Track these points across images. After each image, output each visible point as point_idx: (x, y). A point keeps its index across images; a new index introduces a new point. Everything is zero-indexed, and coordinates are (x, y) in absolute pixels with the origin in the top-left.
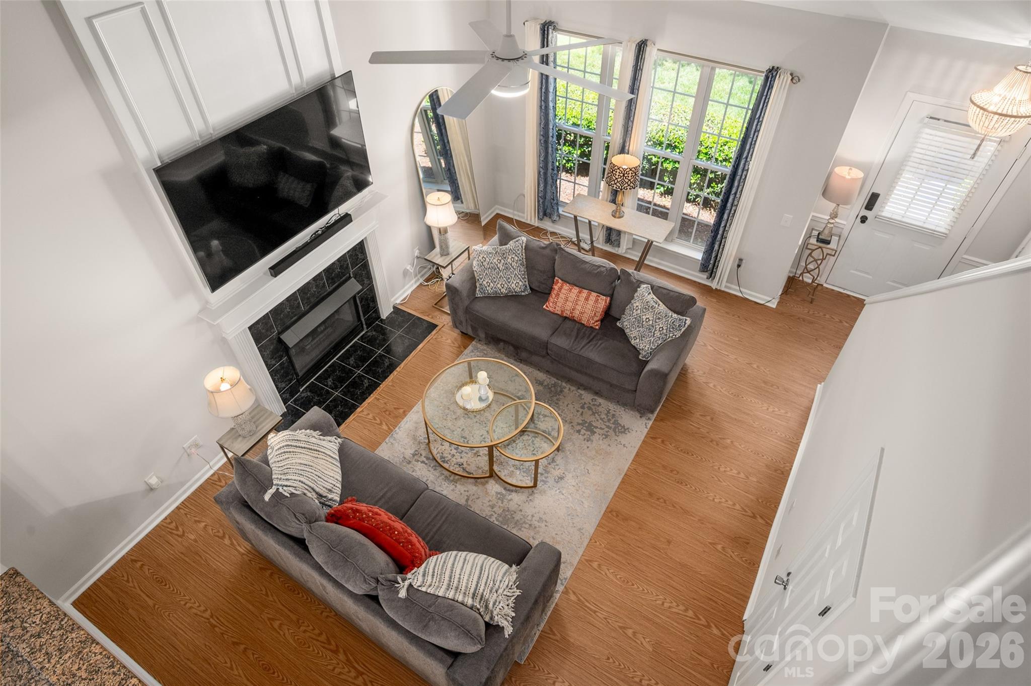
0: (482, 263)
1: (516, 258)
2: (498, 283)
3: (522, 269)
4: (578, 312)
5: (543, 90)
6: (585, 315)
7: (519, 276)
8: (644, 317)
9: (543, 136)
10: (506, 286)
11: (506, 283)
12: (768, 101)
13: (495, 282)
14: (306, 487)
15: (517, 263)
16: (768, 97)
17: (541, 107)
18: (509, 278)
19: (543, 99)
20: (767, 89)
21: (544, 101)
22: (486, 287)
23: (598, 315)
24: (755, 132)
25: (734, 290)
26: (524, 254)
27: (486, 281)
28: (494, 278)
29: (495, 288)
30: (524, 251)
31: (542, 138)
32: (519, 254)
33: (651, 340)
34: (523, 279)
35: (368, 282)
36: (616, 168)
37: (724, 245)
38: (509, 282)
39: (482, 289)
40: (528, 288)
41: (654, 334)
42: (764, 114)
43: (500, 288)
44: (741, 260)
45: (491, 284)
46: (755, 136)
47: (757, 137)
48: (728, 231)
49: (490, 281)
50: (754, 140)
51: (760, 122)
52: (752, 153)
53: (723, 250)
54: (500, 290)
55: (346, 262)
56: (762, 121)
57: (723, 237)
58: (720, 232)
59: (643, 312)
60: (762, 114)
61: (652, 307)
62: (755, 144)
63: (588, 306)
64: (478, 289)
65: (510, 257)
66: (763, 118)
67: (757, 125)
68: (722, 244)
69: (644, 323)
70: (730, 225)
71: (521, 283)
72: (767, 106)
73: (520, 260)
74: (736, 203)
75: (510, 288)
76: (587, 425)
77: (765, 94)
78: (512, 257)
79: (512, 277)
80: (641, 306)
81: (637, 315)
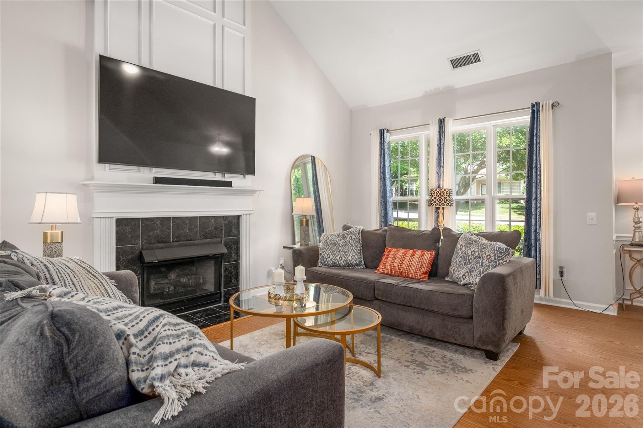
0: (326, 241)
1: (354, 237)
2: (337, 256)
3: (359, 246)
4: (405, 266)
5: (382, 166)
6: (412, 267)
7: (355, 251)
8: (469, 251)
9: (382, 197)
10: (344, 258)
11: (344, 256)
12: (540, 121)
13: (335, 255)
14: (48, 276)
15: (354, 241)
16: (538, 118)
17: (381, 178)
18: (346, 252)
19: (382, 172)
20: (536, 113)
21: (382, 173)
22: (327, 259)
23: (425, 266)
24: (536, 145)
25: (565, 303)
26: (360, 236)
27: (327, 253)
28: (334, 251)
29: (334, 259)
30: (360, 233)
31: (382, 199)
32: (356, 234)
33: (480, 271)
34: (359, 253)
35: (236, 258)
36: (434, 190)
37: (540, 248)
38: (346, 255)
39: (323, 260)
40: (363, 263)
41: (482, 263)
42: (540, 130)
43: (339, 260)
44: (561, 268)
45: (331, 256)
46: (538, 147)
47: (539, 147)
48: (539, 233)
49: (330, 254)
50: (538, 150)
51: (538, 136)
52: (540, 161)
53: (540, 253)
54: (338, 261)
55: (221, 227)
56: (540, 135)
57: (537, 240)
58: (533, 237)
59: (468, 247)
60: (538, 130)
61: (475, 241)
62: (539, 153)
63: (414, 259)
64: (319, 261)
65: (349, 237)
66: (540, 133)
67: (537, 139)
68: (538, 247)
69: (470, 257)
70: (540, 227)
71: (356, 256)
72: (540, 124)
73: (357, 239)
74: (538, 205)
75: (347, 260)
76: (417, 363)
77: (536, 117)
78: (350, 236)
79: (349, 251)
80: (465, 243)
81: (462, 253)
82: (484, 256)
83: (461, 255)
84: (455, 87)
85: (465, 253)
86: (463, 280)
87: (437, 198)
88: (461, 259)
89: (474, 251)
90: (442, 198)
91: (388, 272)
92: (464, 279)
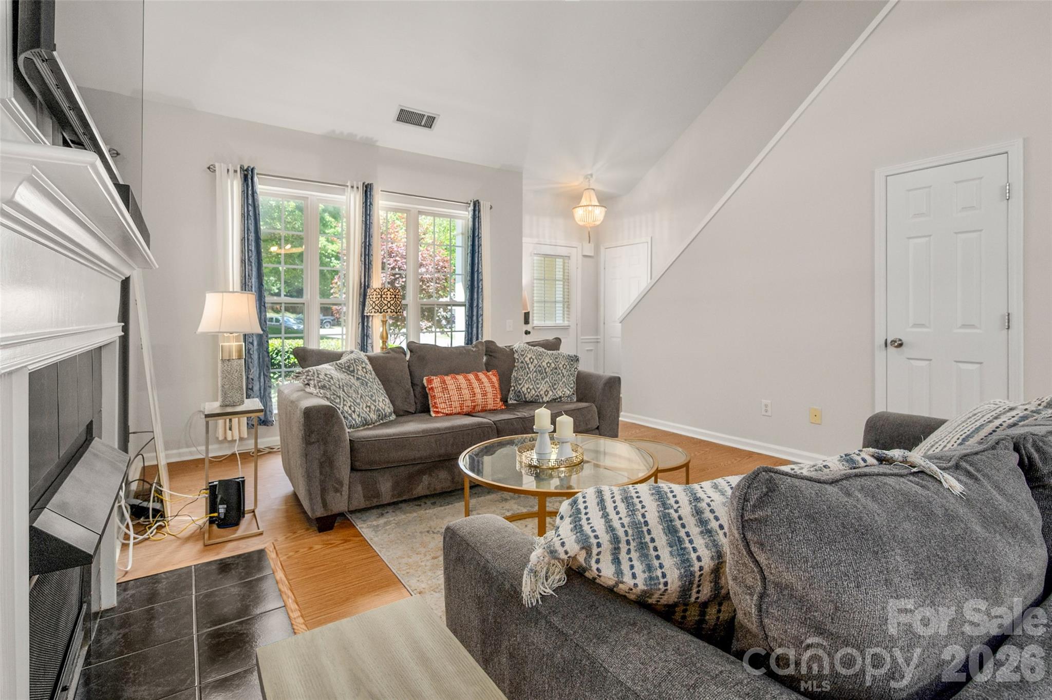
24: (479, 247)
29: (363, 413)
38: (375, 402)
40: (393, 409)
43: (367, 411)
47: (482, 250)
50: (480, 252)
51: (480, 238)
52: (482, 265)
54: (369, 415)
67: (479, 241)
70: (482, 336)
74: (481, 312)
78: (363, 368)
79: (374, 393)
80: (534, 355)
81: (535, 367)
82: (560, 366)
83: (535, 370)
84: (378, 144)
85: (540, 366)
86: (545, 397)
87: (377, 303)
88: (535, 373)
89: (548, 362)
90: (385, 302)
91: (458, 410)
92: (546, 395)
